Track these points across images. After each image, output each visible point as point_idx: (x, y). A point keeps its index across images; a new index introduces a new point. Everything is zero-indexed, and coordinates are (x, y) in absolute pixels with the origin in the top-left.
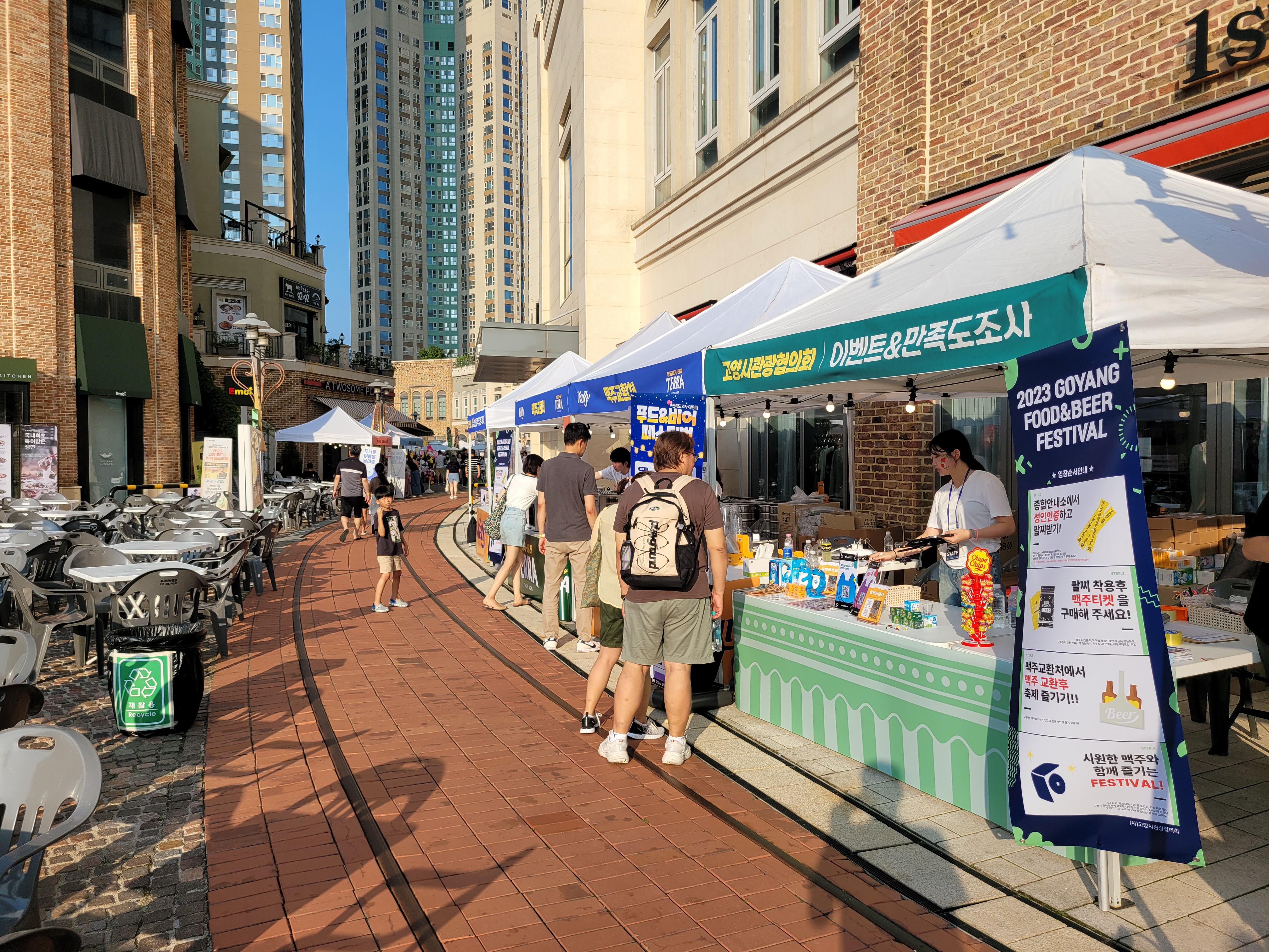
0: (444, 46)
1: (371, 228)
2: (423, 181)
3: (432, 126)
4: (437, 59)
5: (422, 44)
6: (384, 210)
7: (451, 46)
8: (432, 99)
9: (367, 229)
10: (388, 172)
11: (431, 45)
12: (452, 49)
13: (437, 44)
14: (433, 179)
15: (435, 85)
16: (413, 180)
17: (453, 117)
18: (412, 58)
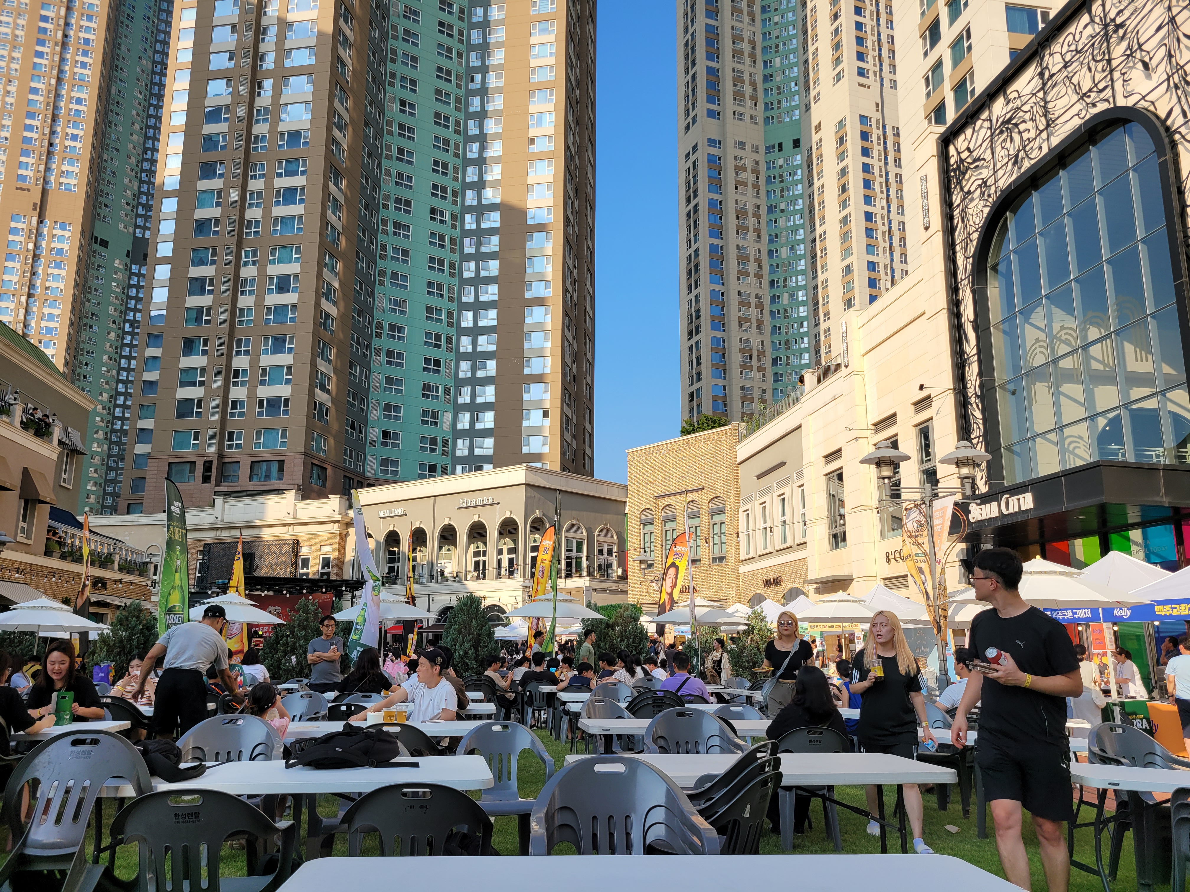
0: (788, 145)
1: (703, 360)
2: (766, 300)
3: (776, 236)
4: (781, 162)
5: (762, 150)
6: (718, 339)
7: (796, 143)
8: (775, 207)
9: (698, 363)
10: (722, 294)
11: (773, 147)
12: (799, 146)
13: (780, 145)
14: (778, 297)
15: (778, 191)
16: (753, 301)
17: (801, 222)
18: (750, 165)
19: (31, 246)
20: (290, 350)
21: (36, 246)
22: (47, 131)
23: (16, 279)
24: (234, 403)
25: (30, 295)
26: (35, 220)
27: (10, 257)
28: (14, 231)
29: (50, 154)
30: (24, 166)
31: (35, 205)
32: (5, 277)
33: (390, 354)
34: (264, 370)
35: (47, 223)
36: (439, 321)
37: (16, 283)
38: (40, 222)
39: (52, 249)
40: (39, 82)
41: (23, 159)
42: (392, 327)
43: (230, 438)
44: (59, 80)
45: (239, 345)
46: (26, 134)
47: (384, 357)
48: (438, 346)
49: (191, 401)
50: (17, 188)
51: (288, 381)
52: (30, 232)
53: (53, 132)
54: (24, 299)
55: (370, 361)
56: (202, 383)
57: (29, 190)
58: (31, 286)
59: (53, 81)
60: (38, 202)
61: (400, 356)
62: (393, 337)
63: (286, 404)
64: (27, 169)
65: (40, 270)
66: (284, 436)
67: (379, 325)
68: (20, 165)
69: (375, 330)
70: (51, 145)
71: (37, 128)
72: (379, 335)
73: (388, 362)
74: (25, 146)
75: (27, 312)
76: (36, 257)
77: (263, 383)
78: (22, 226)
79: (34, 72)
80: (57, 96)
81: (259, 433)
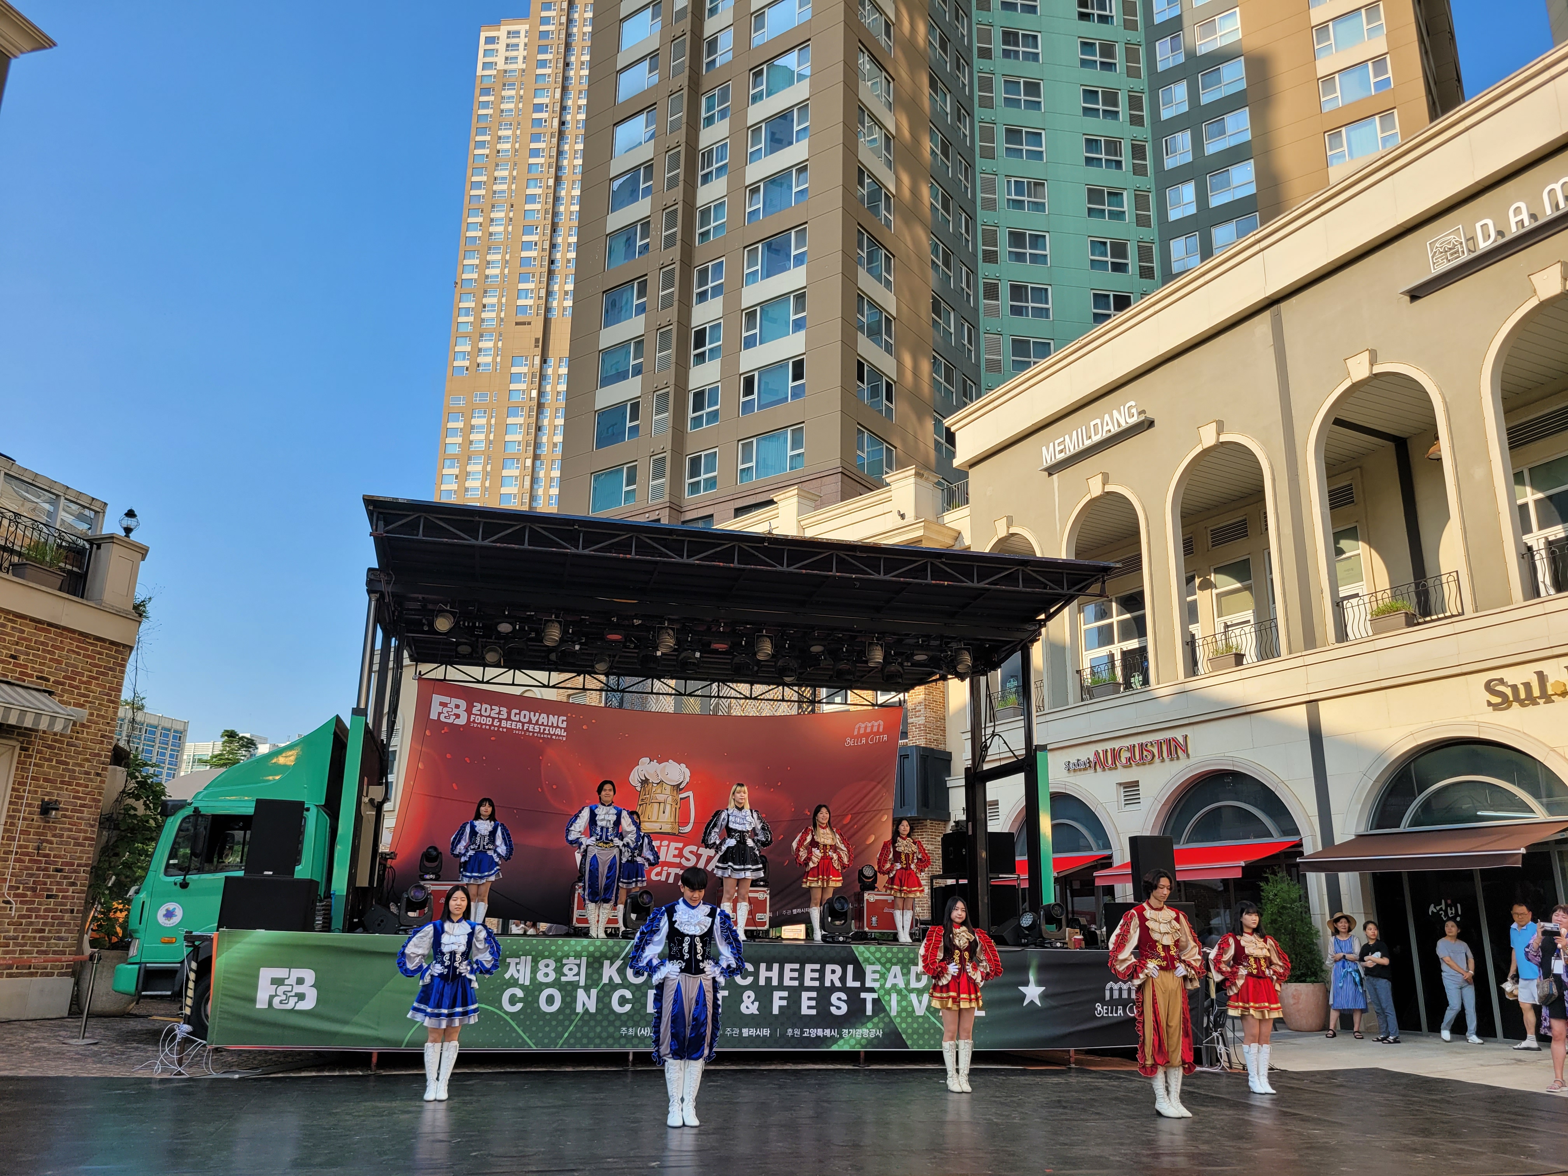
19: (534, 394)
20: (800, 260)
21: (541, 394)
22: (547, 245)
23: (519, 438)
24: (699, 396)
25: (536, 457)
26: (537, 360)
27: (512, 411)
28: (515, 378)
29: (551, 273)
30: (523, 294)
31: (537, 340)
32: (508, 438)
33: (1018, 291)
34: (751, 315)
35: (551, 361)
36: (1118, 216)
37: (519, 442)
38: (544, 361)
39: (558, 392)
40: (536, 187)
41: (521, 286)
42: (1017, 238)
43: (695, 472)
44: (558, 180)
45: (703, 281)
46: (524, 254)
47: (1005, 300)
48: (1119, 268)
49: (619, 408)
50: (517, 324)
51: (799, 325)
52: (533, 376)
53: (553, 246)
54: (529, 462)
55: (976, 309)
56: (638, 370)
57: (529, 323)
58: (537, 445)
59: (551, 182)
60: (540, 335)
61: (1041, 294)
62: (1020, 257)
63: (798, 374)
64: (526, 298)
65: (546, 422)
66: (796, 444)
67: (991, 237)
68: (520, 293)
69: (981, 248)
70: (552, 262)
71: (536, 244)
72: (991, 257)
73: (1017, 311)
74: (524, 270)
75: (534, 480)
76: (540, 406)
77: (750, 343)
78: (525, 369)
79: (530, 176)
80: (556, 199)
81: (747, 447)
